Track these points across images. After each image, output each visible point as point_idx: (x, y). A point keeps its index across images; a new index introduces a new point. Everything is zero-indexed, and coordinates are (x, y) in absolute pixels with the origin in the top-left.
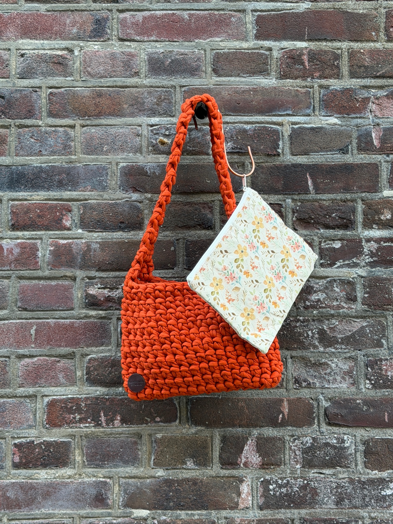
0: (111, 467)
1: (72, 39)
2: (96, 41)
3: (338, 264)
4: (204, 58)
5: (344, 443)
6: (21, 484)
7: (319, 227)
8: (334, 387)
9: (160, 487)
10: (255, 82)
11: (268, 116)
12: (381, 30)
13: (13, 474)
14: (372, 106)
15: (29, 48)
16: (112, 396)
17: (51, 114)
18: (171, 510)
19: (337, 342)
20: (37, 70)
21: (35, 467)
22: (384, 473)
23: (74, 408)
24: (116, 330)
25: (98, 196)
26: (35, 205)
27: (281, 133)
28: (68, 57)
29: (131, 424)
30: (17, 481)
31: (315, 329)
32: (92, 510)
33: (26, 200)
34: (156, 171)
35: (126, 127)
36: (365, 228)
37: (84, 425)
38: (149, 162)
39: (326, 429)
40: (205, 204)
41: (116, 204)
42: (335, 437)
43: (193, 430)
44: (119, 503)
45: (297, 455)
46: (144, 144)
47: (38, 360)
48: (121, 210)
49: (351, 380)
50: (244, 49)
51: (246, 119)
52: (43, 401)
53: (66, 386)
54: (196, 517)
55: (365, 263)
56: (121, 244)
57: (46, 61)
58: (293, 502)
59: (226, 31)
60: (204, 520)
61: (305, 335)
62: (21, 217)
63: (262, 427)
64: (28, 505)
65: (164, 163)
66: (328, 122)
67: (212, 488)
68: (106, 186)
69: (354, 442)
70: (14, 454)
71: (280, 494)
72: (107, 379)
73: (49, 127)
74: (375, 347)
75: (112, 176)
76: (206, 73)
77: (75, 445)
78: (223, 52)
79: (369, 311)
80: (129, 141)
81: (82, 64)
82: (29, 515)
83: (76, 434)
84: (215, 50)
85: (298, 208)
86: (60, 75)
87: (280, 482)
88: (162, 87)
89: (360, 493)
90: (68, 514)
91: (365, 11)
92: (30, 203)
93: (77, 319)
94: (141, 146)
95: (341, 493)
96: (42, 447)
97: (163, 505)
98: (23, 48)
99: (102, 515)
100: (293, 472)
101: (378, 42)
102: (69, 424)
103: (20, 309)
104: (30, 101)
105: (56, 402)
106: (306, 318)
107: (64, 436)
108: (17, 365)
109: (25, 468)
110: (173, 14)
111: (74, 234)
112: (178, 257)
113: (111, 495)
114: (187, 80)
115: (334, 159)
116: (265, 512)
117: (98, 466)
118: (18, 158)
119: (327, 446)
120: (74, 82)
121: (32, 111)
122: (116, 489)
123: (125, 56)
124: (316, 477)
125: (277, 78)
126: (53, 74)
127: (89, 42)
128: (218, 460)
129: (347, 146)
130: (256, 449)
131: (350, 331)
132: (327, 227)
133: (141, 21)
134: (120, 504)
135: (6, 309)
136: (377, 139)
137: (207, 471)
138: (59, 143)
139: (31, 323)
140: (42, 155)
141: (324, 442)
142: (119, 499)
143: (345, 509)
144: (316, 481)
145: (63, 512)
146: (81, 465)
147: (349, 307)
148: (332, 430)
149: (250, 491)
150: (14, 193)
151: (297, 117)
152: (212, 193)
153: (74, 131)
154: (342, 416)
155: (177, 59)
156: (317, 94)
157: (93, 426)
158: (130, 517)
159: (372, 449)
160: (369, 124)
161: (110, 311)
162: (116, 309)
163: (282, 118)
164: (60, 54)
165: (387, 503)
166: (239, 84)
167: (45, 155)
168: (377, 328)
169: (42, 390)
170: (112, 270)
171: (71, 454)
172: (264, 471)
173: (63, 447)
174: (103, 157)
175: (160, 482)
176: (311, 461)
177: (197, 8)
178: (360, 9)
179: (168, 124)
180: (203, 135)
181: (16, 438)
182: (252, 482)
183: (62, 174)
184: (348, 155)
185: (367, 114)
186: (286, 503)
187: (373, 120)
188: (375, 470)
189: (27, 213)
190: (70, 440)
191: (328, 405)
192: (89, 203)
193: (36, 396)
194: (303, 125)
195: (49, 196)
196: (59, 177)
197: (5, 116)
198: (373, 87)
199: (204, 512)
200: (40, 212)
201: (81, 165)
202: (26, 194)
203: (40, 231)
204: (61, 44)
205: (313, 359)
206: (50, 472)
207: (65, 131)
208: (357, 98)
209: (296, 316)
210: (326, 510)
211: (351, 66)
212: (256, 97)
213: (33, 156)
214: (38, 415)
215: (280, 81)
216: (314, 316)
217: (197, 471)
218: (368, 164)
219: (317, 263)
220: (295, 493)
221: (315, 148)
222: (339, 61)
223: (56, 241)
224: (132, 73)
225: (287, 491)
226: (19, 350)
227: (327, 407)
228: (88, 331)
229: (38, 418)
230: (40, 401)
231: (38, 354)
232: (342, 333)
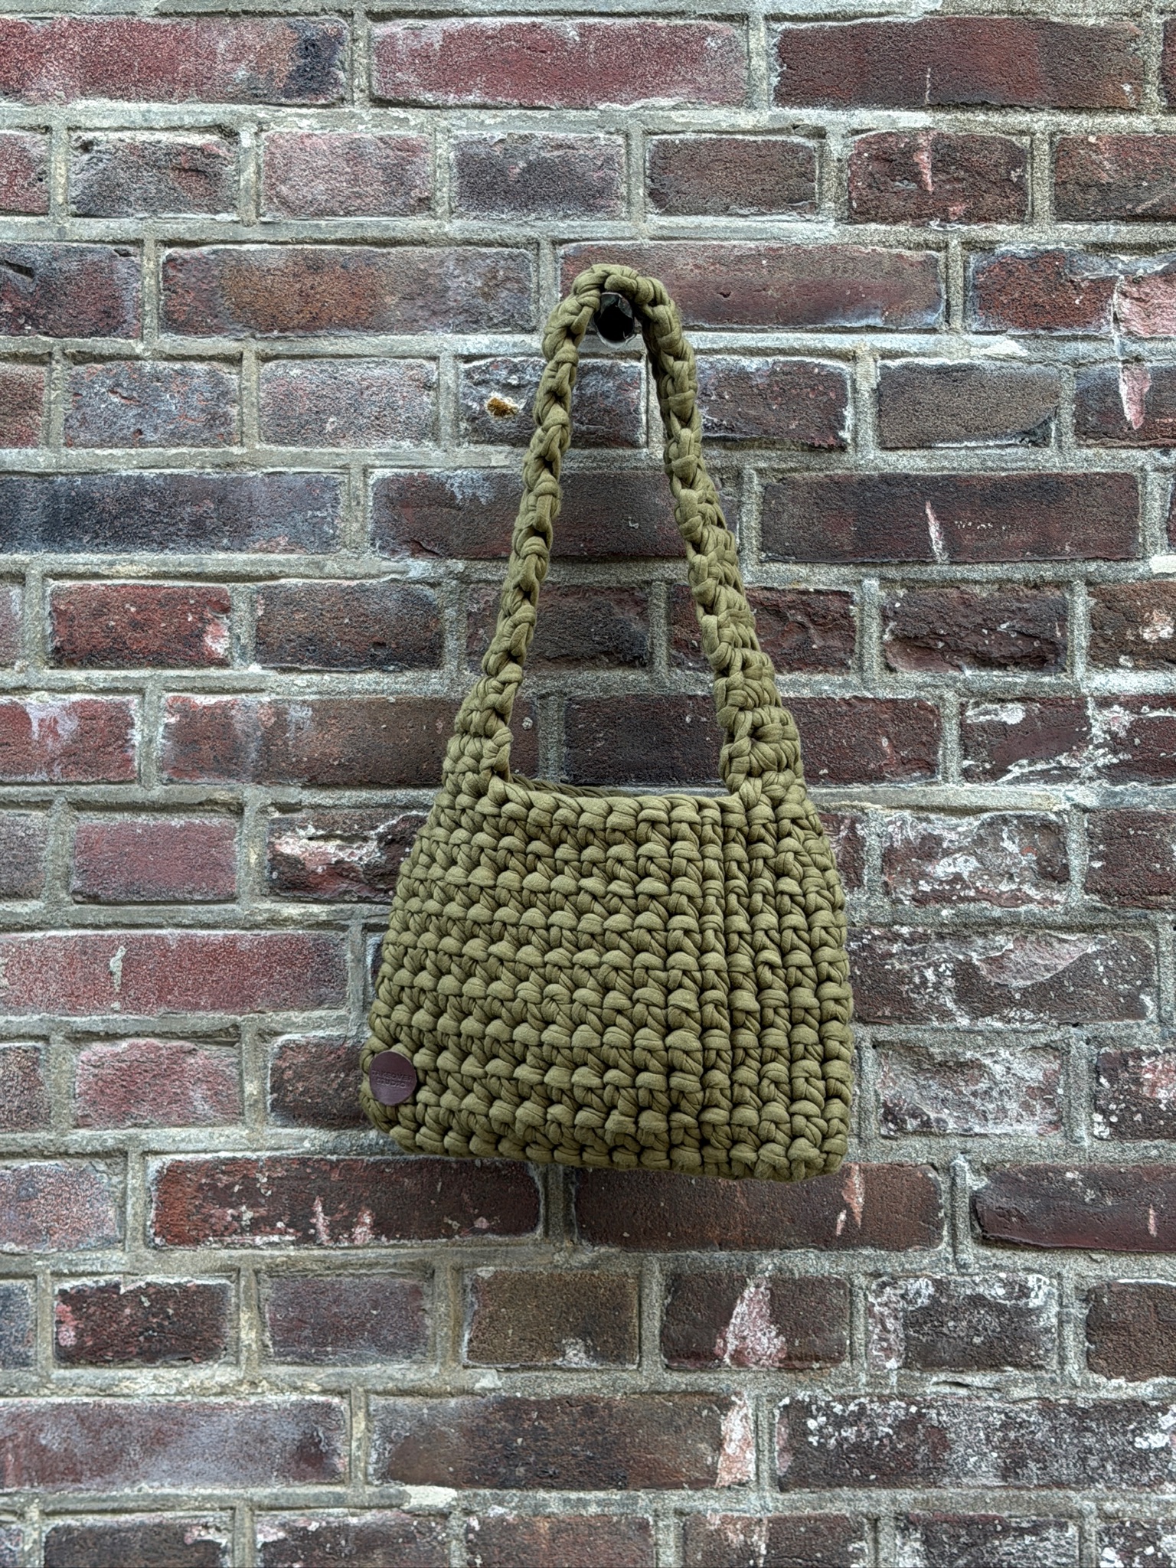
0: (344, 1363)
1: (234, 100)
2: (303, 106)
3: (1015, 771)
4: (624, 159)
5: (1028, 1297)
6: (79, 1408)
7: (960, 663)
8: (998, 1132)
9: (489, 1422)
10: (775, 231)
11: (812, 331)
12: (1150, 78)
13: (58, 1380)
14: (1120, 305)
15: (106, 124)
16: (347, 1154)
17: (171, 322)
18: (519, 1488)
19: (1011, 1002)
20: (129, 191)
21: (123, 1361)
22: (1143, 1385)
23: (236, 1188)
24: (359, 961)
25: (307, 565)
26: (123, 591)
27: (849, 382)
28: (222, 152)
29: (402, 1237)
30: (68, 1400)
31: (945, 961)
32: (288, 1486)
33: (96, 576)
34: (479, 493)
35: (391, 360)
36: (1096, 666)
37: (265, 1239)
38: (460, 467)
39: (975, 1256)
40: (622, 590)
41: (363, 589)
42: (1001, 1280)
43: (587, 1255)
44: (366, 1468)
45: (889, 1332)
46: (446, 412)
47: (131, 1047)
48: (377, 607)
49: (1049, 1111)
50: (744, 132)
51: (747, 339)
52: (146, 1168)
53: (213, 1125)
54: (593, 1509)
55: (1096, 768)
56: (375, 709)
57: (155, 165)
58: (875, 1468)
59: (689, 77)
60: (615, 1519)
61: (917, 980)
62: (81, 626)
63: (788, 1247)
64: (101, 1472)
65: (504, 471)
66: (989, 352)
67: (640, 1425)
68: (334, 537)
69: (1056, 1292)
70: (59, 1322)
71: (839, 1444)
72: (334, 1106)
73: (166, 359)
74: (1122, 1016)
75: (349, 507)
76: (629, 203)
77: (237, 1296)
78: (681, 141)
79: (1104, 910)
80: (401, 403)
81: (263, 175)
82: (104, 1501)
83: (243, 1266)
84: (656, 134)
85: (898, 605)
86: (199, 206)
87: (838, 1408)
88: (501, 245)
89: (1071, 1443)
90: (220, 1499)
91: (1102, 22)
92: (107, 587)
93: (246, 929)
94: (437, 419)
95: (1016, 1443)
96: (141, 1303)
97: (495, 1474)
98: (89, 124)
99: (319, 1502)
100: (877, 1379)
101: (1140, 112)
102: (222, 1235)
103: (79, 898)
104: (109, 283)
105: (183, 1173)
106: (920, 930)
108: (70, 1060)
109: (92, 1364)
110: (534, 25)
111: (237, 678)
112: (546, 747)
113: (343, 1444)
114: (573, 223)
115: (1006, 462)
116: (793, 1496)
117: (305, 1359)
118: (73, 452)
119: (976, 1307)
120: (240, 226)
121: (114, 313)
122: (360, 1426)
123: (388, 151)
124: (945, 1396)
125: (839, 220)
126: (176, 204)
127: (283, 109)
128: (657, 1342)
129: (1045, 422)
130: (768, 1312)
131: (1048, 970)
132: (984, 661)
133: (437, 46)
134: (371, 1470)
135: (38, 898)
136: (1134, 403)
137: (625, 1375)
138: (195, 409)
139: (110, 940)
140: (143, 444)
141: (968, 1292)
142: (368, 1455)
143: (1028, 1489)
144: (945, 1406)
145: (202, 1491)
146: (256, 1356)
147: (1046, 899)
148: (994, 1260)
149: (750, 1436)
150: (60, 556)
151: (896, 336)
152: (646, 559)
153: (239, 373)
154: (1021, 1217)
155: (546, 159)
156: (958, 267)
157: (293, 1243)
158: (398, 1506)
159: (1109, 1315)
160: (1112, 359)
161: (342, 906)
162: (362, 901)
163: (855, 337)
164: (199, 144)
165: (1152, 1473)
166: (728, 235)
167: (152, 444)
168: (1129, 960)
169: (144, 1137)
170: (348, 785)
171: (228, 1325)
172: (791, 1376)
173: (203, 1303)
174: (324, 450)
175: (487, 1408)
176: (930, 1348)
177: (605, 9)
178: (1088, 15)
179: (515, 355)
180: (619, 387)
181: (65, 1275)
182: (757, 1409)
183: (202, 499)
184: (1048, 451)
185: (1105, 329)
186: (856, 1472)
187: (1123, 345)
188: (1118, 1374)
189: (101, 616)
190: (224, 1281)
191: (984, 1184)
192: (282, 586)
193: (125, 1154)
194: (916, 360)
195: (166, 564)
196: (195, 509)
197: (36, 326)
198: (1123, 248)
199: (616, 1495)
200: (138, 613)
201: (258, 473)
202: (95, 558)
203: (135, 668)
204: (202, 112)
205: (938, 1051)
206: (166, 1375)
207: (212, 374)
208: (1077, 279)
209: (889, 925)
210: (972, 1492)
211: (1060, 184)
212: (778, 275)
213: (116, 446)
214: (129, 1210)
215: (849, 227)
216: (943, 925)
217: (597, 1376)
218: (1106, 475)
219: (954, 768)
220: (881, 1440)
221: (950, 427)
222: (1024, 170)
223: (184, 700)
224: (412, 202)
225: (860, 1434)
226: (74, 1019)
227: (979, 1191)
228: (279, 962)
229: (130, 1219)
230: (137, 1167)
231: (132, 1031)
232: (1025, 974)
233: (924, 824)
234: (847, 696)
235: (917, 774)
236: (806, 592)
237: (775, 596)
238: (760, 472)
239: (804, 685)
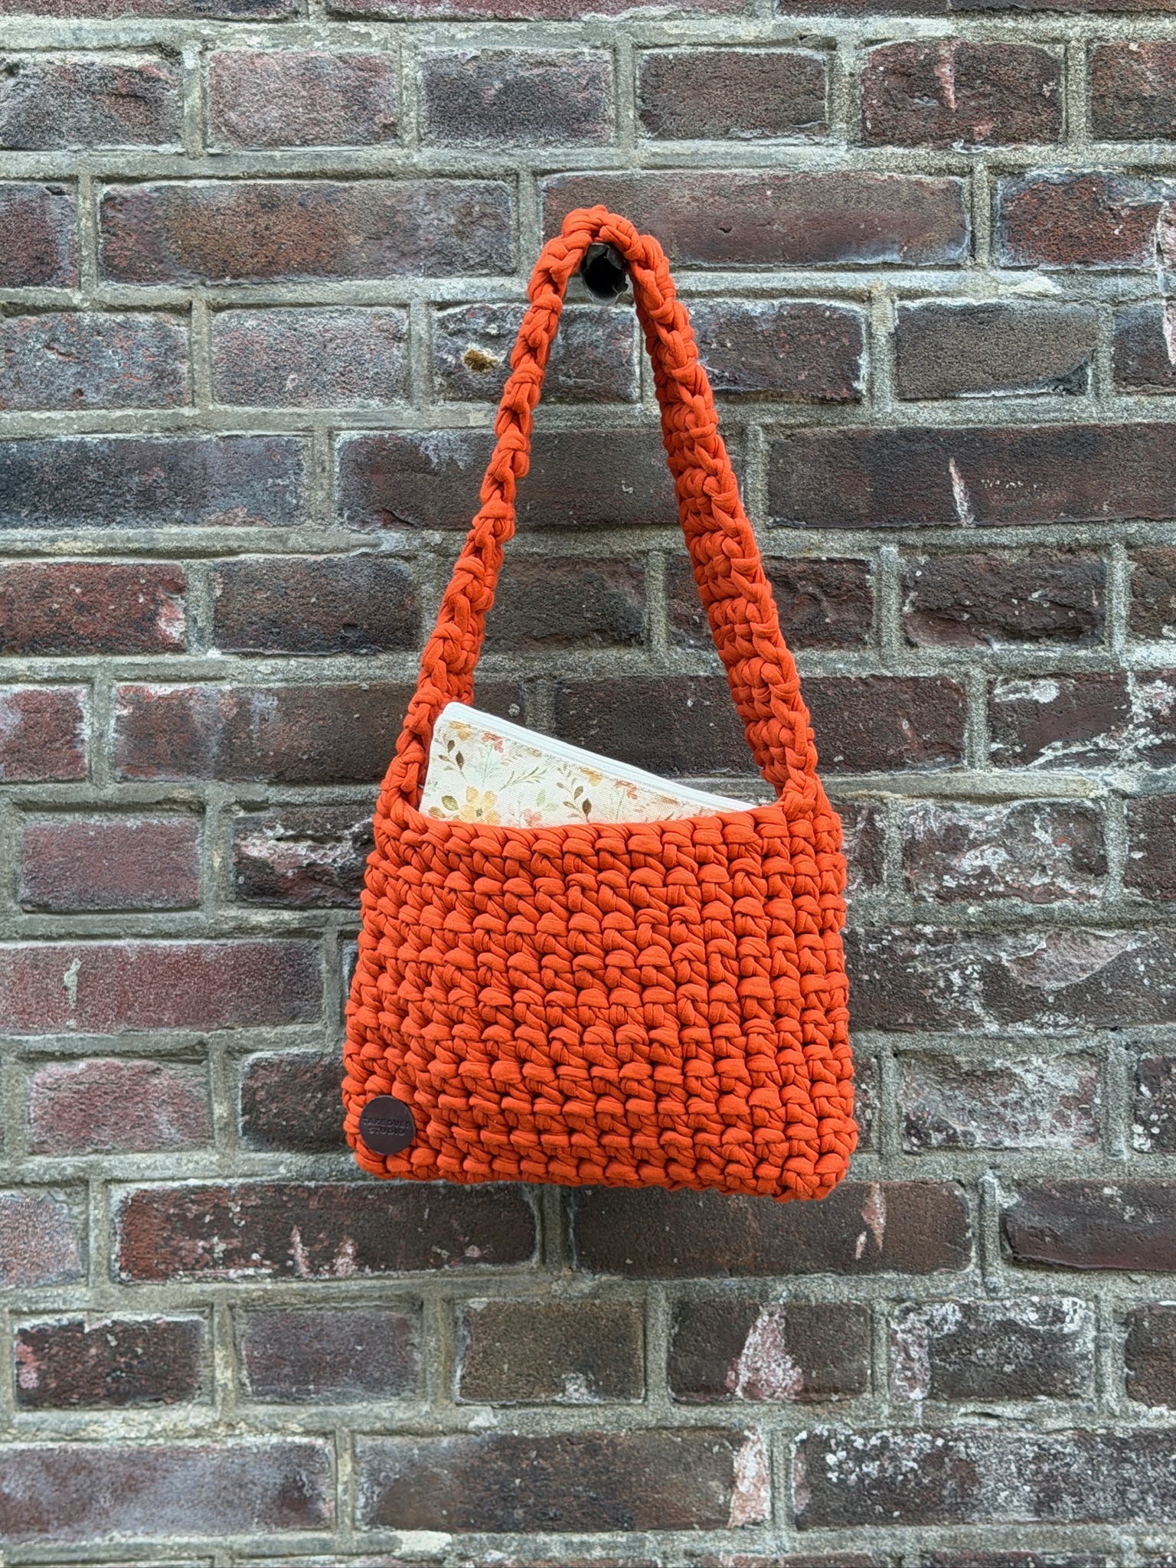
0: (327, 1401)
1: (175, 14)
2: (253, 20)
3: (1048, 754)
4: (611, 77)
5: (1063, 1322)
6: (44, 1454)
7: (988, 636)
8: (1030, 1145)
9: (484, 1461)
10: (781, 157)
11: (822, 269)
13: (20, 1424)
14: (1164, 234)
15: (32, 44)
16: (326, 1180)
17: (112, 269)
18: (518, 1531)
19: (1044, 1006)
20: (60, 120)
21: (90, 1404)
23: (208, 1219)
24: (335, 971)
25: (269, 539)
26: (67, 571)
27: (864, 327)
28: (163, 74)
29: (387, 1268)
30: (32, 1446)
31: (972, 963)
32: (270, 1532)
33: (37, 553)
34: (456, 457)
35: (357, 309)
36: (1136, 638)
37: (240, 1272)
38: (435, 428)
39: (1005, 1279)
40: (616, 561)
41: (330, 565)
42: (1033, 1304)
43: (586, 1283)
44: (353, 1512)
45: (913, 1360)
46: (419, 366)
47: (90, 1067)
48: (347, 584)
49: (1085, 1122)
50: (745, 45)
51: (750, 280)
52: (109, 1197)
53: (180, 1150)
54: (597, 1553)
55: (1136, 749)
56: (347, 696)
57: (89, 91)
58: (899, 1505)
60: (621, 1562)
61: (941, 984)
62: (21, 610)
63: (804, 1272)
64: (69, 1521)
65: (484, 431)
66: (1018, 289)
67: (646, 1463)
68: (297, 507)
69: (1093, 1316)
70: (20, 1363)
71: (861, 1480)
72: (311, 1128)
73: (107, 310)
74: (1164, 1019)
75: (313, 473)
76: (618, 127)
77: (211, 1332)
78: (675, 56)
79: (1146, 905)
80: (368, 356)
81: (209, 101)
82: (74, 1551)
83: (216, 1301)
84: (647, 48)
85: (919, 573)
86: (138, 136)
87: (859, 1442)
88: (476, 177)
89: (1109, 1475)
90: (197, 1547)
92: (49, 565)
93: (211, 938)
94: (409, 374)
95: (1050, 1477)
96: (107, 1342)
97: (492, 1517)
98: (13, 45)
99: (303, 1550)
100: (900, 1412)
102: (193, 1269)
103: (29, 907)
104: (41, 225)
105: (149, 1203)
106: (945, 929)
107: (177, 1307)
108: (24, 1082)
109: (56, 1406)
111: (194, 665)
113: (329, 1487)
114: (555, 151)
115: (1038, 413)
116: (812, 1534)
117: (285, 1398)
118: (6, 416)
119: (1006, 1333)
120: (185, 159)
121: (47, 259)
122: (346, 1468)
123: (349, 71)
124: (973, 1428)
125: (851, 142)
126: (114, 134)
127: (230, 24)
128: (664, 1371)
129: (1081, 368)
130: (781, 1341)
131: (1084, 971)
132: (1014, 634)
134: (358, 1515)
137: (629, 1410)
138: (141, 366)
139: (63, 952)
140: (84, 406)
141: (999, 1317)
142: (355, 1499)
143: (1063, 1524)
144: (974, 1438)
145: (178, 1540)
146: (233, 1395)
147: (1081, 893)
148: (1026, 1282)
149: (765, 1473)
151: (918, 274)
152: (642, 526)
153: (189, 325)
154: (1055, 1237)
155: (524, 79)
156: (985, 195)
157: (270, 1276)
158: (389, 1552)
159: (1150, 1340)
160: (1155, 295)
161: (315, 912)
162: (335, 905)
163: (870, 275)
164: (137, 65)
166: (729, 162)
167: (95, 406)
168: (1172, 958)
169: (106, 1164)
170: (320, 781)
171: (202, 1363)
172: (808, 1408)
173: (174, 1341)
174: (284, 411)
175: (482, 1447)
179: (494, 301)
180: (609, 336)
182: (772, 1441)
183: (150, 468)
184: (1084, 400)
185: (1147, 262)
186: (879, 1508)
187: (1167, 279)
188: (1160, 1402)
189: (43, 598)
190: (196, 1317)
191: (1015, 1201)
192: (241, 562)
193: (86, 1183)
194: (939, 301)
195: (112, 540)
196: (144, 478)
198: (1168, 170)
199: (622, 1538)
200: (83, 594)
201: (212, 437)
202: (35, 533)
203: (83, 655)
204: (139, 29)
205: (964, 1059)
206: (137, 1417)
207: (158, 326)
208: (1116, 206)
209: (912, 924)
210: (1003, 1529)
211: (1098, 99)
212: (784, 207)
213: (55, 409)
214: (92, 1244)
215: (862, 151)
216: (969, 923)
217: (600, 1411)
218: (1148, 426)
219: (981, 752)
220: (905, 1475)
221: (975, 375)
222: (1058, 84)
223: (138, 689)
224: (376, 129)
225: (882, 1469)
226: (26, 1038)
227: (1009, 1209)
228: (248, 974)
229: (93, 1252)
230: (99, 1197)
231: (90, 1050)
232: (1059, 975)
233: (949, 813)
234: (864, 675)
235: (940, 759)
236: (818, 561)
237: (784, 565)
238: (766, 428)
239: (817, 664)
